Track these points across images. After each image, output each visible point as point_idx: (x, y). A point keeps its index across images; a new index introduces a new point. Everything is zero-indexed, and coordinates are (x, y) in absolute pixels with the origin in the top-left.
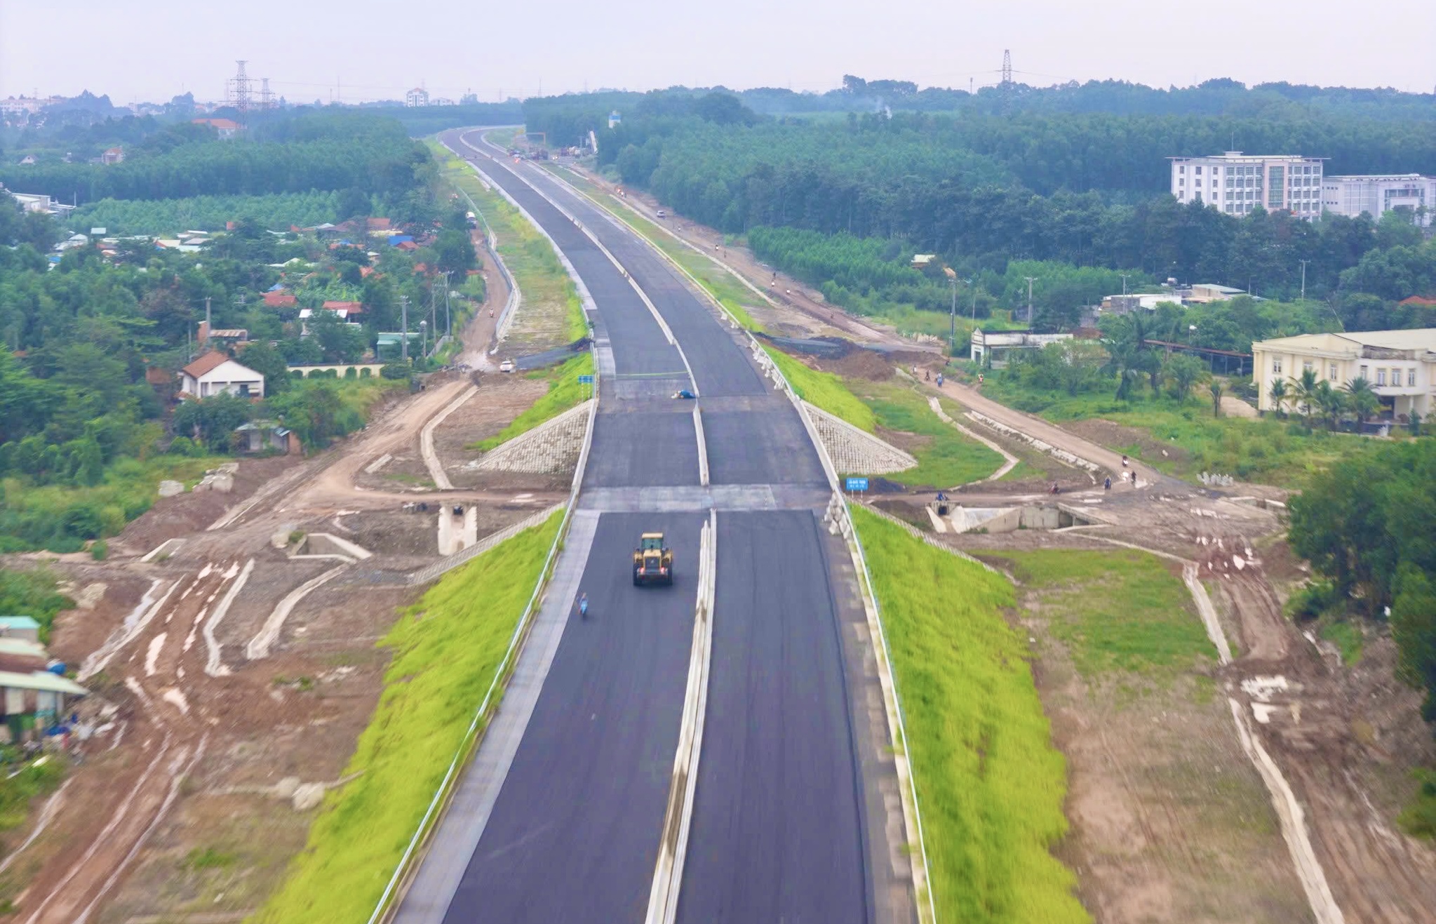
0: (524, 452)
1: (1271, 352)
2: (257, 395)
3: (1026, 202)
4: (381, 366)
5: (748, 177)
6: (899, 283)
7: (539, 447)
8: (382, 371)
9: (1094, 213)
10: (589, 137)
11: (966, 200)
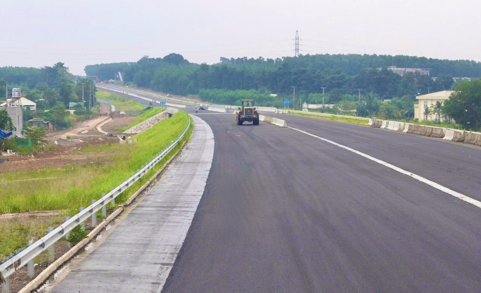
0: (141, 127)
1: (423, 99)
2: (34, 111)
3: (314, 73)
4: (74, 111)
5: (198, 71)
6: (266, 101)
7: (147, 125)
8: (74, 112)
9: (343, 75)
10: (118, 74)
11: (290, 73)
